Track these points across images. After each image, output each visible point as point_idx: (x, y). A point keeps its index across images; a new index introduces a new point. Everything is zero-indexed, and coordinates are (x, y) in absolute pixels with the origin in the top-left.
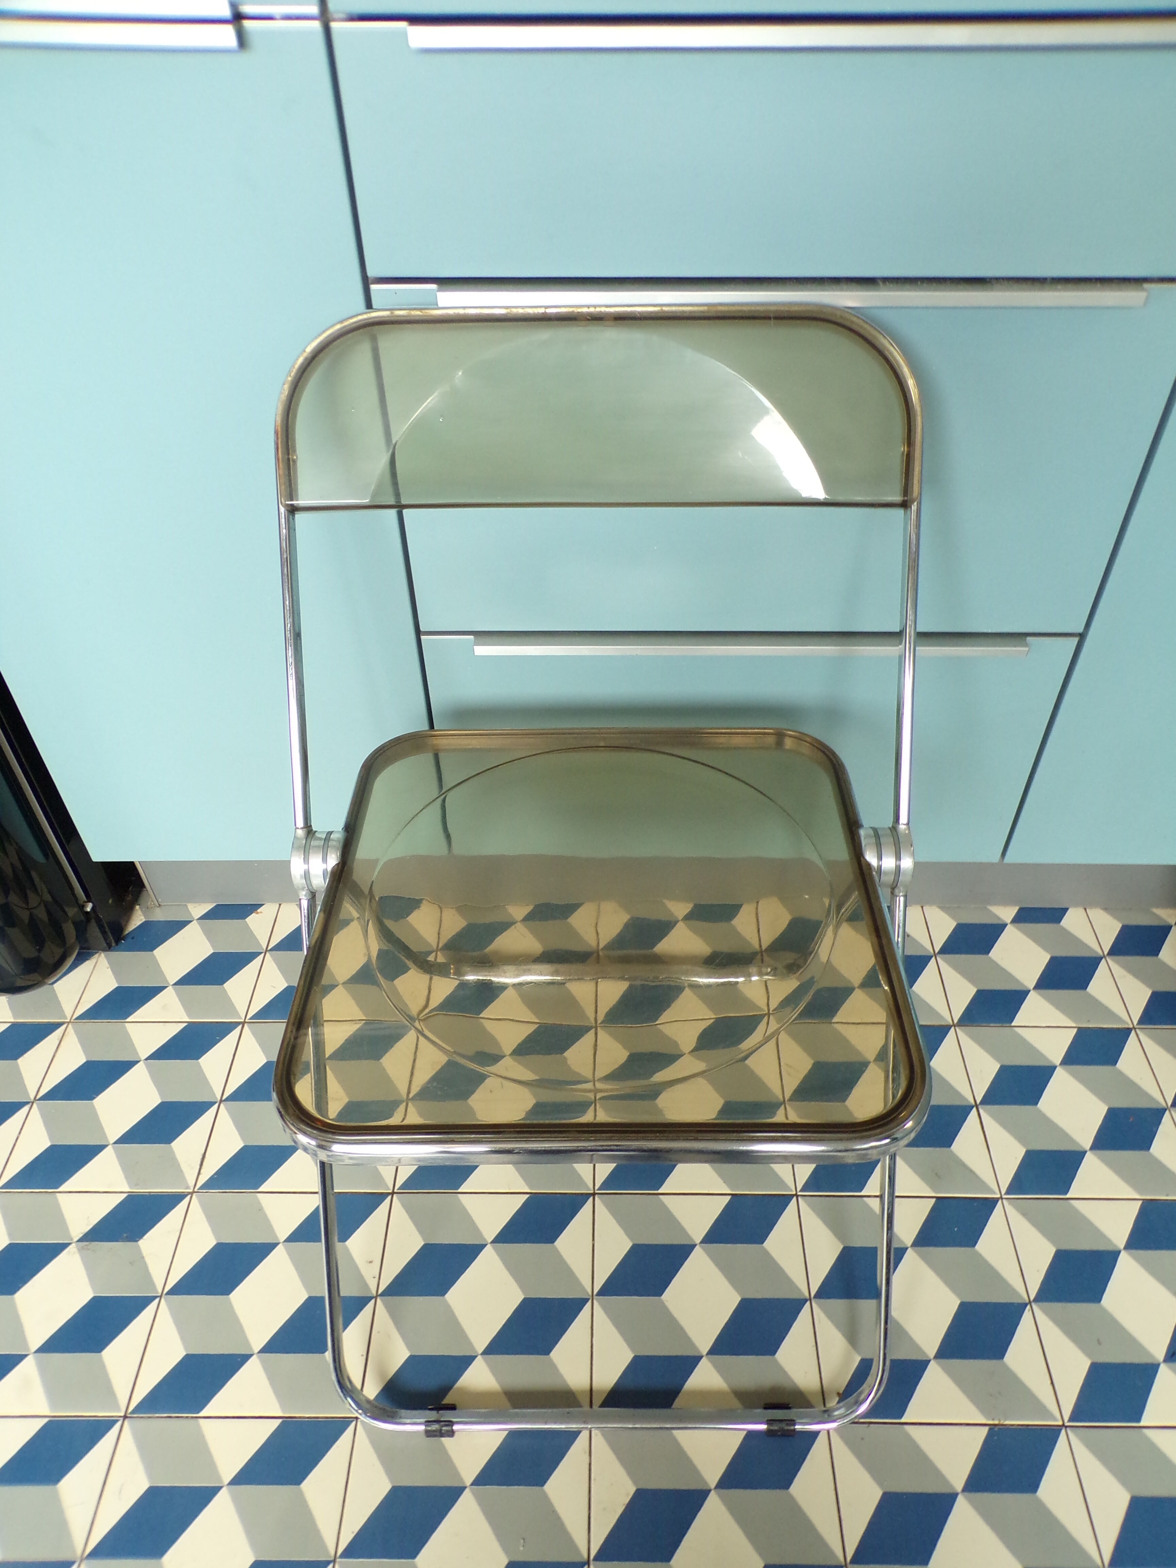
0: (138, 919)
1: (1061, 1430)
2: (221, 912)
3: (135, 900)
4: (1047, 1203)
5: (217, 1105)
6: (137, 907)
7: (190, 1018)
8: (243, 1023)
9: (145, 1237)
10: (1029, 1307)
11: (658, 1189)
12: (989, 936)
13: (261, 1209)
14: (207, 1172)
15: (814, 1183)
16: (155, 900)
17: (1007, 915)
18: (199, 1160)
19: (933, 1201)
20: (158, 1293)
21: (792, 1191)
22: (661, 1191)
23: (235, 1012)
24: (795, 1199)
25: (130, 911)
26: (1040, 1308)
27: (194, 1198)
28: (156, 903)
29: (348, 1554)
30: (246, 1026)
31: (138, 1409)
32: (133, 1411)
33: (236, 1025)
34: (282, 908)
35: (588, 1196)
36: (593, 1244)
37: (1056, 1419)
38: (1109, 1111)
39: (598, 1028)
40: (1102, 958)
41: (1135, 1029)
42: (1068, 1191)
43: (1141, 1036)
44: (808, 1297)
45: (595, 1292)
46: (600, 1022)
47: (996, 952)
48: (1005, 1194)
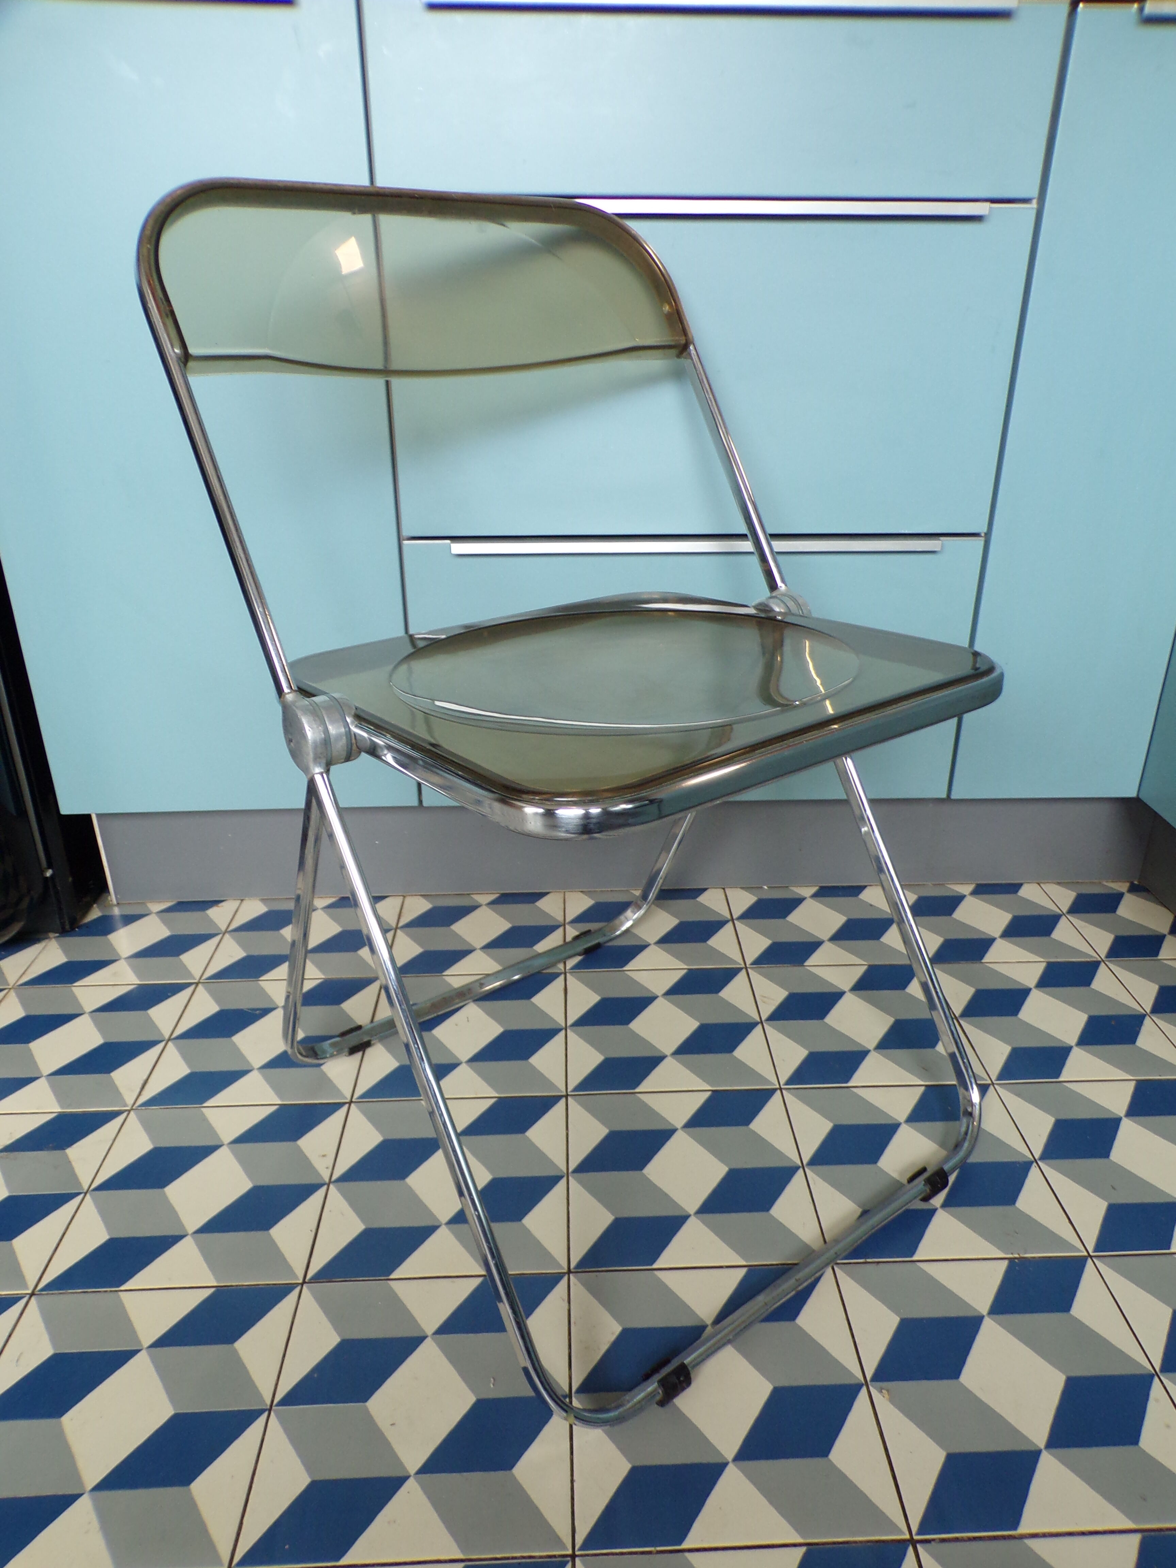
0: (95, 913)
1: (1087, 1259)
2: (182, 906)
3: (95, 900)
4: (1041, 1086)
5: (164, 1043)
6: (95, 906)
7: (140, 981)
8: (197, 984)
9: (75, 1146)
10: (1035, 1164)
11: (634, 1089)
12: (950, 904)
13: (205, 1119)
14: (147, 1095)
15: (800, 1076)
16: (113, 897)
17: (965, 889)
18: (140, 1086)
19: (923, 1088)
20: (83, 1190)
21: (775, 1085)
22: (637, 1090)
23: (190, 975)
24: (779, 1092)
25: (87, 909)
26: (1046, 1164)
27: (132, 1113)
28: (115, 902)
29: (285, 1402)
30: (200, 986)
31: (49, 1287)
32: (43, 1290)
33: (190, 984)
34: (245, 902)
35: (560, 1097)
36: (567, 1134)
37: (1080, 1251)
38: (1090, 1018)
39: (567, 974)
40: (1062, 915)
41: (1104, 961)
42: (1058, 1077)
43: (1111, 966)
44: (800, 1165)
45: (570, 1171)
46: (570, 969)
47: (959, 914)
48: (996, 1080)
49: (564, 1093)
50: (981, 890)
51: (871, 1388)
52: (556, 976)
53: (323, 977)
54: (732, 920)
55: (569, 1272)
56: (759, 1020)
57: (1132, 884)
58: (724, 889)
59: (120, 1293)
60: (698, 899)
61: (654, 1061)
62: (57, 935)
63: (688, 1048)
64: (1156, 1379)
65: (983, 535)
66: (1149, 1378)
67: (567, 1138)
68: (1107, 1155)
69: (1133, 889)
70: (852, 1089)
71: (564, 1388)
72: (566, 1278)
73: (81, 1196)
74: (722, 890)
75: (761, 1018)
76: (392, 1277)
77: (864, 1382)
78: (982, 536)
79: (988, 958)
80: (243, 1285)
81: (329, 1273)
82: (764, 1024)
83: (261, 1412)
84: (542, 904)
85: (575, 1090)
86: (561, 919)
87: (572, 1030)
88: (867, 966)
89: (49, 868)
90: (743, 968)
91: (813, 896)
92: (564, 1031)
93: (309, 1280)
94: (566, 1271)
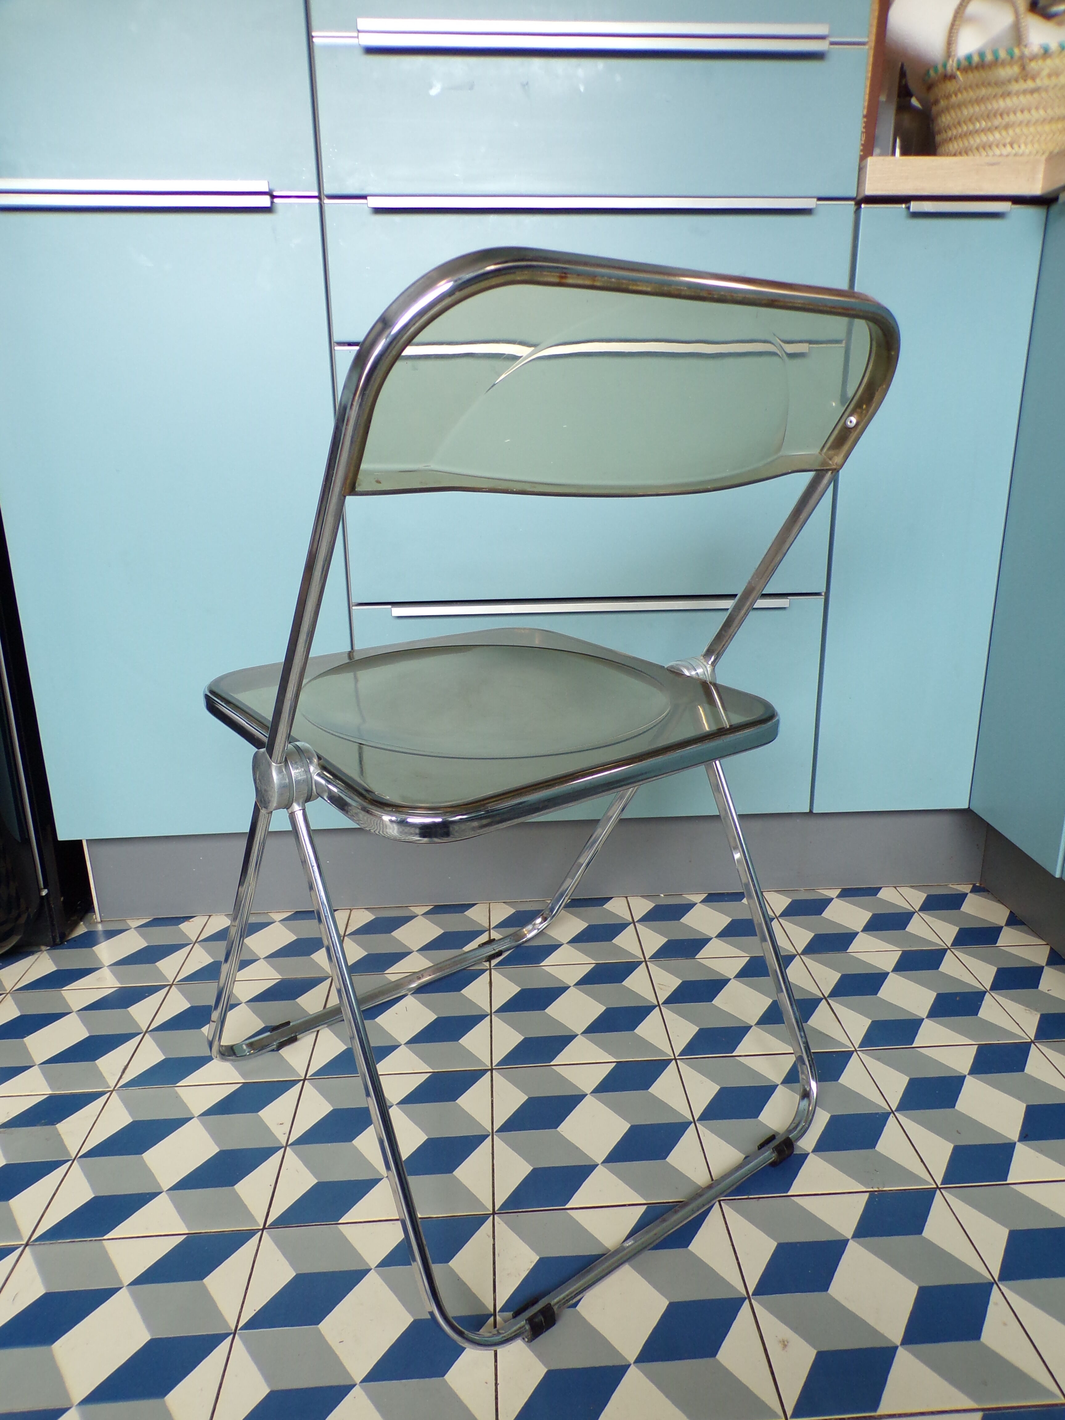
0: (81, 929)
1: (936, 1190)
2: (157, 922)
4: (900, 1053)
5: (142, 1035)
6: (82, 923)
7: (121, 984)
8: (171, 986)
9: (64, 1121)
10: (892, 1115)
11: (550, 1063)
12: (819, 906)
13: (178, 1097)
14: (127, 1078)
15: (692, 1049)
16: (97, 916)
17: (833, 893)
18: (121, 1071)
19: (797, 1055)
20: (71, 1157)
21: (670, 1056)
22: (552, 1063)
23: (164, 978)
24: (674, 1061)
25: (75, 925)
26: (902, 1115)
27: (114, 1092)
28: (99, 920)
29: (249, 1326)
30: (173, 987)
31: (41, 1238)
32: (36, 1240)
33: (165, 986)
34: (212, 918)
35: (486, 1071)
36: (492, 1101)
37: (930, 1184)
38: (938, 995)
39: (492, 970)
40: (914, 913)
41: (950, 949)
42: (912, 1043)
43: (956, 953)
44: (692, 1120)
45: (495, 1131)
46: (494, 966)
47: (828, 913)
48: (858, 1048)
49: (490, 1068)
50: (846, 893)
51: (753, 1301)
52: (483, 971)
53: (281, 977)
54: (634, 922)
55: (494, 1213)
56: (657, 1004)
57: (974, 886)
58: (626, 897)
59: (104, 1241)
60: (604, 906)
61: (567, 1039)
62: (48, 948)
63: (596, 1028)
64: (995, 1286)
65: (823, 594)
66: (991, 1285)
67: (492, 1104)
68: (953, 1106)
69: (975, 890)
70: (737, 1058)
71: (489, 1308)
72: (491, 1217)
73: (69, 1163)
74: (625, 899)
75: (658, 1002)
76: (340, 1221)
77: (746, 1296)
78: (823, 596)
79: (852, 949)
80: (211, 1232)
81: (287, 1220)
82: (661, 1007)
83: (227, 1335)
84: (470, 913)
85: (499, 1064)
86: (487, 925)
87: (496, 1016)
88: (748, 958)
89: (45, 888)
90: (642, 962)
91: (703, 902)
92: (489, 1016)
93: (268, 1226)
94: (491, 1212)
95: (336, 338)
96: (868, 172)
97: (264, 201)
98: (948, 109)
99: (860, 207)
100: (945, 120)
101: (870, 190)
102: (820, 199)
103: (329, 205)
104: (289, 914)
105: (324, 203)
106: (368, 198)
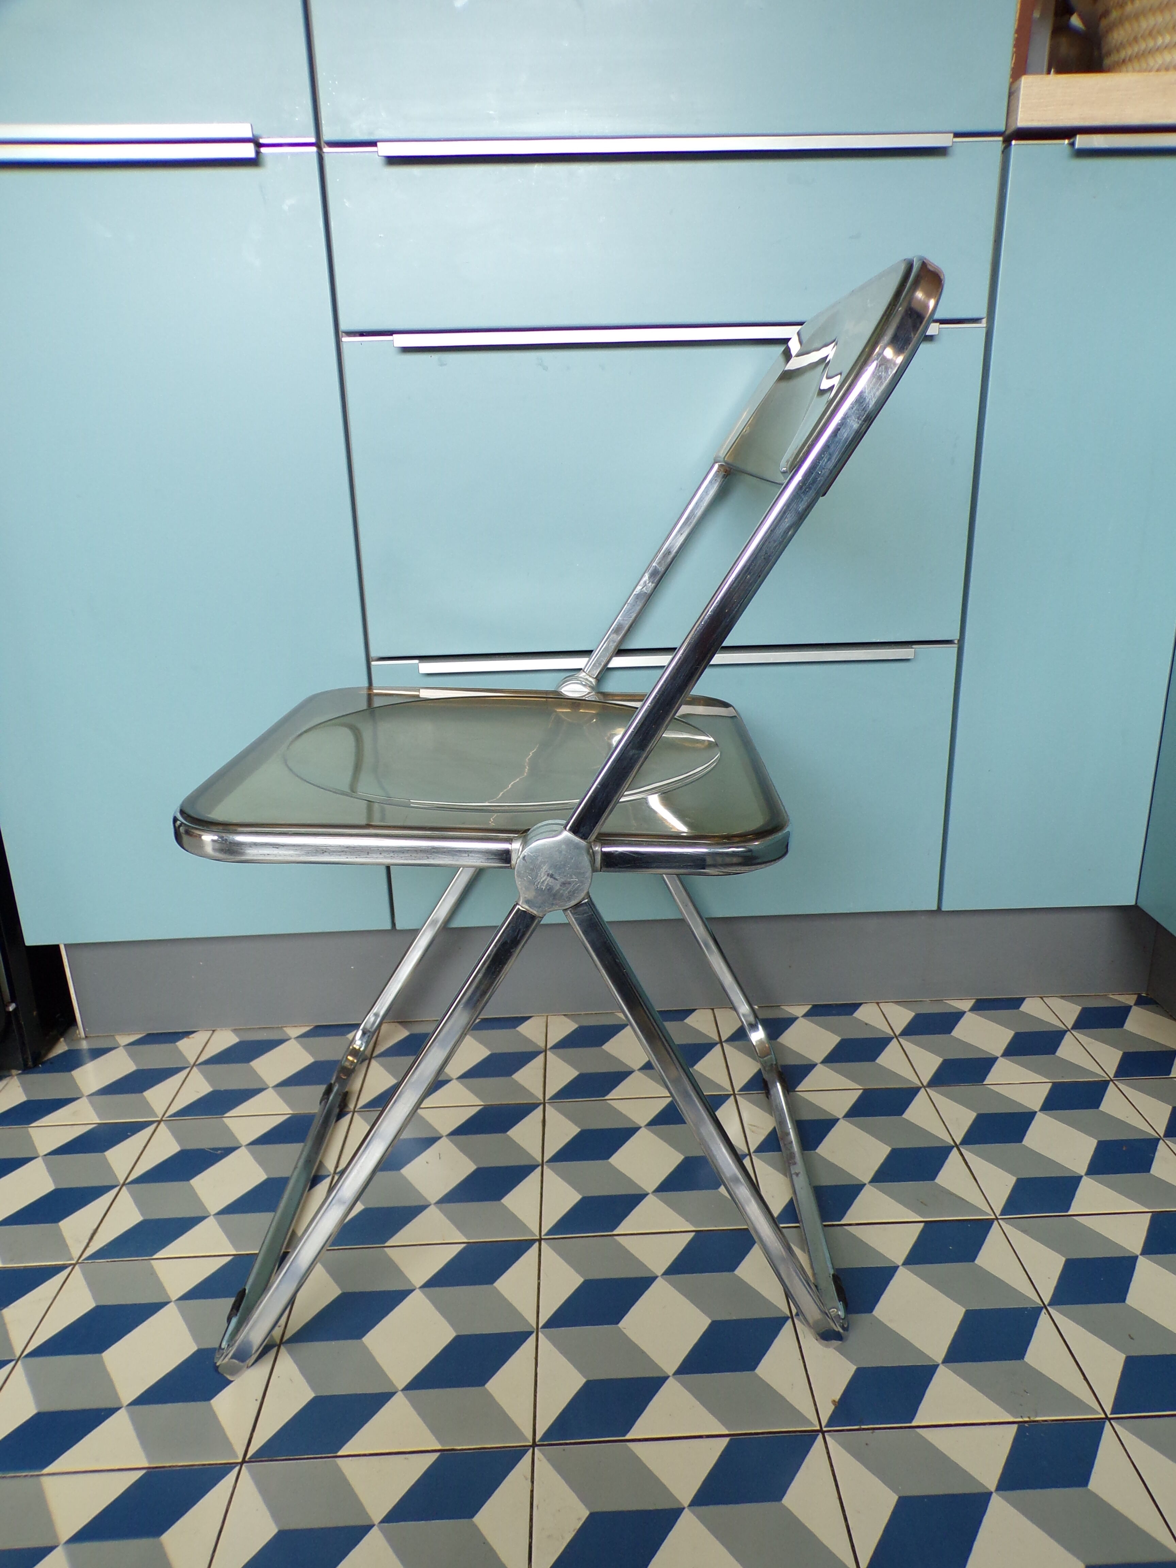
0: (61, 1048)
1: (1105, 1422)
2: (151, 1038)
3: (62, 1034)
4: (1050, 1222)
5: (119, 1187)
6: (62, 1039)
7: (100, 1120)
8: (159, 1122)
9: (13, 1306)
10: (1044, 1310)
11: (612, 1230)
12: (949, 1021)
13: (153, 1273)
14: (96, 1246)
15: (790, 1214)
16: (81, 1032)
17: (965, 1005)
18: (89, 1236)
19: (922, 1225)
20: (15, 1356)
22: (615, 1232)
23: (153, 1113)
25: (54, 1042)
26: (1058, 1310)
27: (77, 1267)
28: (83, 1035)
30: (162, 1123)
33: (152, 1122)
34: (216, 1033)
35: (534, 1241)
36: (539, 1284)
37: (1094, 1412)
38: (1100, 1143)
39: (547, 1105)
40: (1066, 1031)
41: (1112, 1080)
42: (1067, 1210)
43: (1121, 1086)
44: (789, 1315)
45: (540, 1326)
46: (549, 1100)
47: (959, 1032)
48: (1000, 1215)
49: (538, 1238)
50: (981, 1006)
52: (534, 1107)
53: (291, 1112)
54: (721, 1042)
55: (534, 1445)
56: (747, 1152)
57: (1140, 997)
58: (713, 1009)
59: (42, 1478)
60: (685, 1021)
61: (635, 1199)
62: (20, 1072)
63: (671, 1185)
65: (956, 642)
67: (539, 1288)
68: (1123, 1300)
69: (1141, 1002)
70: (846, 1227)
72: (530, 1452)
73: (13, 1363)
74: (711, 1011)
75: (749, 1149)
76: (339, 1453)
78: (955, 644)
79: (990, 1079)
80: (177, 1466)
81: (273, 1450)
82: (753, 1157)
84: (524, 1029)
85: (550, 1232)
86: (542, 1045)
87: (547, 1165)
88: (861, 1091)
89: (12, 1002)
90: (730, 1095)
91: (806, 1015)
92: (540, 1168)
93: (250, 1458)
94: (531, 1444)
95: (343, 326)
96: (1021, 98)
97: (247, 151)
98: (1121, 22)
99: (1010, 144)
100: (1118, 36)
101: (1024, 120)
102: (957, 135)
103: (330, 154)
104: (307, 1029)
105: (324, 152)
106: (378, 144)
